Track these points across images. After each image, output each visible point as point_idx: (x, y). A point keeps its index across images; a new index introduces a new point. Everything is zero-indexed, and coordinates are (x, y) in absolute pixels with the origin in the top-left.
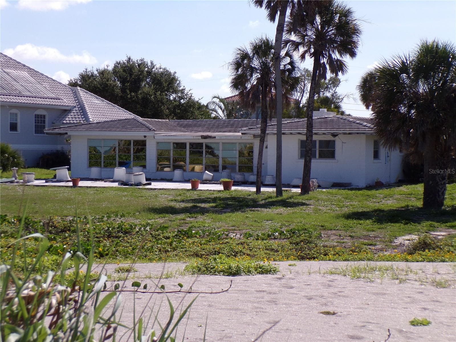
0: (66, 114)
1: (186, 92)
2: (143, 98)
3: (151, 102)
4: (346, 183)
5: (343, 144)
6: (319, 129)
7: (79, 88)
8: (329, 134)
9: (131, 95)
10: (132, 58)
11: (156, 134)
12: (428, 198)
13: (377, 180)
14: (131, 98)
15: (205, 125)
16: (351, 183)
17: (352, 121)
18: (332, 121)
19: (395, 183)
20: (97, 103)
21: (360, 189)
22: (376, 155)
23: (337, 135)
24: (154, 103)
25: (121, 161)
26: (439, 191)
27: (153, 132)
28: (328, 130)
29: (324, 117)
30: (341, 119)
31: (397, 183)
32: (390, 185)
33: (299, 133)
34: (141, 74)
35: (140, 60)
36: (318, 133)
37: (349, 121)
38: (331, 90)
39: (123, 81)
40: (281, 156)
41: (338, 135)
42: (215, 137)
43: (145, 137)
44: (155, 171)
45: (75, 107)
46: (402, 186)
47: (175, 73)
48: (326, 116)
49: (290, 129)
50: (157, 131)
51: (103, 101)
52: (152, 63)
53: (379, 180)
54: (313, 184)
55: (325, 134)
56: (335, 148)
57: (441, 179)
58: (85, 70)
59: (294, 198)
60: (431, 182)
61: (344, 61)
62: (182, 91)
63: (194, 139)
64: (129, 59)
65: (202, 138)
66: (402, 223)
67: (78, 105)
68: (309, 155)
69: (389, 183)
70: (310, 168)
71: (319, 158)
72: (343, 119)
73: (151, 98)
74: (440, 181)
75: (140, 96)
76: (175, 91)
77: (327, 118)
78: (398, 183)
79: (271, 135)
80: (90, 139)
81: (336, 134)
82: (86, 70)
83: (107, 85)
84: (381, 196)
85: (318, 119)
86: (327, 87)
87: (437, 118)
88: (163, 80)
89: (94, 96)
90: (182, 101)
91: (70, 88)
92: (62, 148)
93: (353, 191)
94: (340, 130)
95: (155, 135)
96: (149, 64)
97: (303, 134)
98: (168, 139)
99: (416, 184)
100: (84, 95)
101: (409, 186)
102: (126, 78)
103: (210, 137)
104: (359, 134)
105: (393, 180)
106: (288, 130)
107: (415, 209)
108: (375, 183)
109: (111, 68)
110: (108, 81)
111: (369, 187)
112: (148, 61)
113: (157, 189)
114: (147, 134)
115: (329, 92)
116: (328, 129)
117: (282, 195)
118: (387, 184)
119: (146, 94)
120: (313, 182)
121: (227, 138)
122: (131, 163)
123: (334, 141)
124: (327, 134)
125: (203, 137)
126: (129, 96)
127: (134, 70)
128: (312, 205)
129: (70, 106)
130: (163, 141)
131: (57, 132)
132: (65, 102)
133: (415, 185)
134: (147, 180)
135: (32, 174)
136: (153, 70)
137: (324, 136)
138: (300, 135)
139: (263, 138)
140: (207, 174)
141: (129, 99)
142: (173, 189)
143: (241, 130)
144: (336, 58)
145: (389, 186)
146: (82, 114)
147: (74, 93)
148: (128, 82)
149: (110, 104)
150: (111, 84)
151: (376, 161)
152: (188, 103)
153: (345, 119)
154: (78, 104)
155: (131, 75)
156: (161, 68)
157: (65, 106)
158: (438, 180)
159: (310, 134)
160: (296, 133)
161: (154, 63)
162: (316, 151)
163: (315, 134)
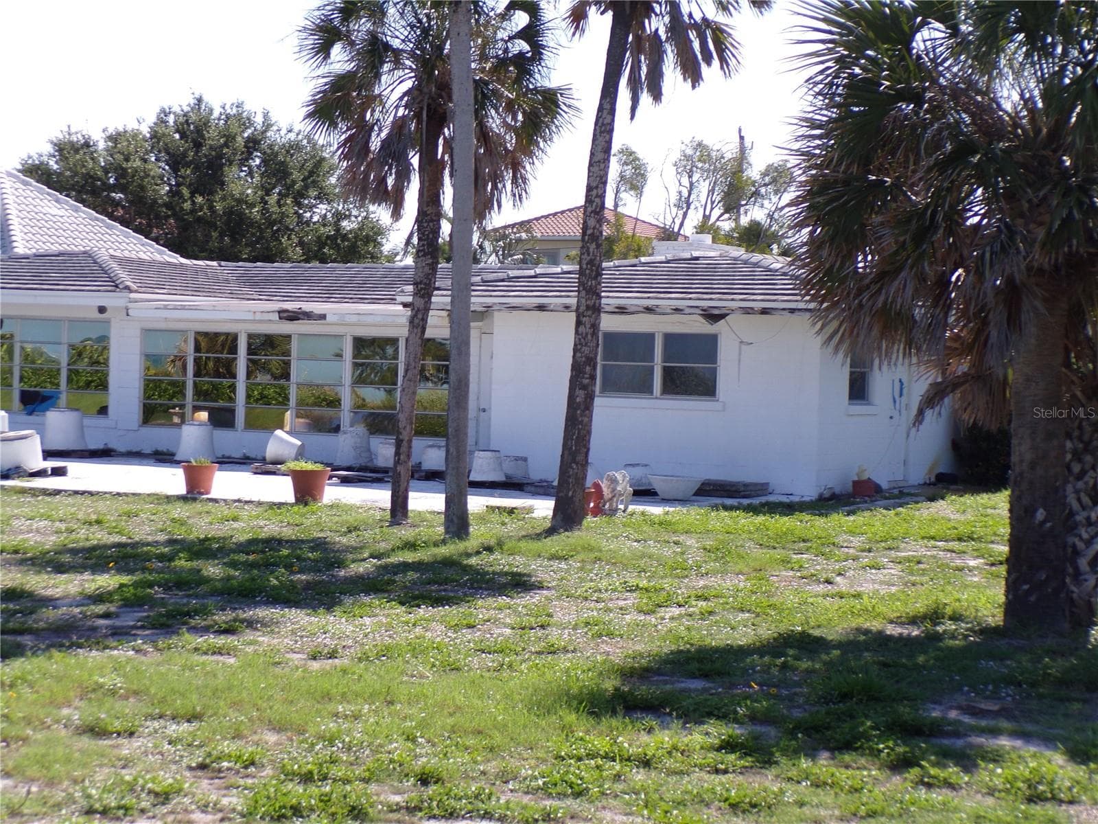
2: (229, 212)
3: (252, 223)
4: (746, 485)
5: (744, 347)
6: (662, 295)
8: (693, 311)
9: (194, 203)
10: (205, 98)
11: (136, 301)
12: (1026, 587)
13: (857, 475)
14: (193, 211)
15: (320, 281)
16: (767, 484)
17: (777, 271)
18: (713, 267)
19: (925, 484)
20: (54, 216)
21: (788, 508)
22: (858, 390)
23: (722, 316)
24: (259, 227)
25: (26, 388)
26: (1076, 553)
27: (125, 294)
28: (690, 299)
29: (687, 255)
30: (746, 262)
31: (930, 484)
32: (905, 491)
34: (226, 145)
35: (233, 104)
36: (657, 306)
37: (770, 270)
38: (766, 202)
39: (176, 162)
40: (467, 385)
41: (727, 315)
42: (323, 317)
43: (102, 310)
44: (135, 425)
46: (943, 498)
48: (696, 254)
49: (563, 294)
50: (136, 292)
52: (266, 115)
53: (865, 477)
54: (614, 490)
55: (682, 310)
56: (715, 362)
57: (1086, 500)
58: (67, 129)
59: (505, 548)
60: (1040, 514)
61: (727, 25)
63: (254, 321)
64: (200, 100)
65: (280, 318)
66: (876, 753)
68: (586, 381)
69: (901, 484)
70: (589, 432)
71: (662, 394)
72: (751, 263)
73: (251, 212)
74: (1084, 508)
75: (219, 207)
77: (697, 258)
78: (934, 484)
79: (501, 313)
81: (716, 312)
83: (124, 170)
84: (857, 541)
85: (668, 262)
86: (756, 194)
87: (1077, 215)
88: (294, 162)
89: (48, 194)
90: (344, 223)
93: (761, 519)
94: (733, 300)
95: (130, 305)
96: (259, 120)
98: (180, 320)
99: (993, 493)
100: (16, 189)
101: (969, 499)
102: (184, 155)
103: (308, 316)
104: (797, 313)
105: (918, 473)
106: (558, 294)
107: (966, 637)
108: (851, 484)
111: (827, 503)
113: (66, 491)
114: (112, 300)
115: (762, 206)
116: (690, 296)
117: (467, 534)
118: (894, 488)
119: (237, 201)
120: (613, 481)
121: (363, 318)
122: (58, 398)
123: (712, 340)
124: (688, 311)
125: (285, 315)
126: (187, 206)
127: (208, 132)
128: (548, 588)
130: (163, 326)
133: (991, 495)
134: (48, 454)
136: (268, 134)
137: (677, 317)
139: (420, 316)
140: (282, 440)
141: (188, 214)
142: (119, 494)
143: (402, 291)
144: (698, 16)
145: (899, 496)
148: (187, 165)
149: (97, 219)
150: (136, 170)
151: (858, 409)
152: (361, 229)
153: (756, 265)
155: (198, 145)
156: (291, 132)
158: (1075, 505)
159: (590, 303)
161: (274, 117)
162: (652, 374)
163: (649, 310)
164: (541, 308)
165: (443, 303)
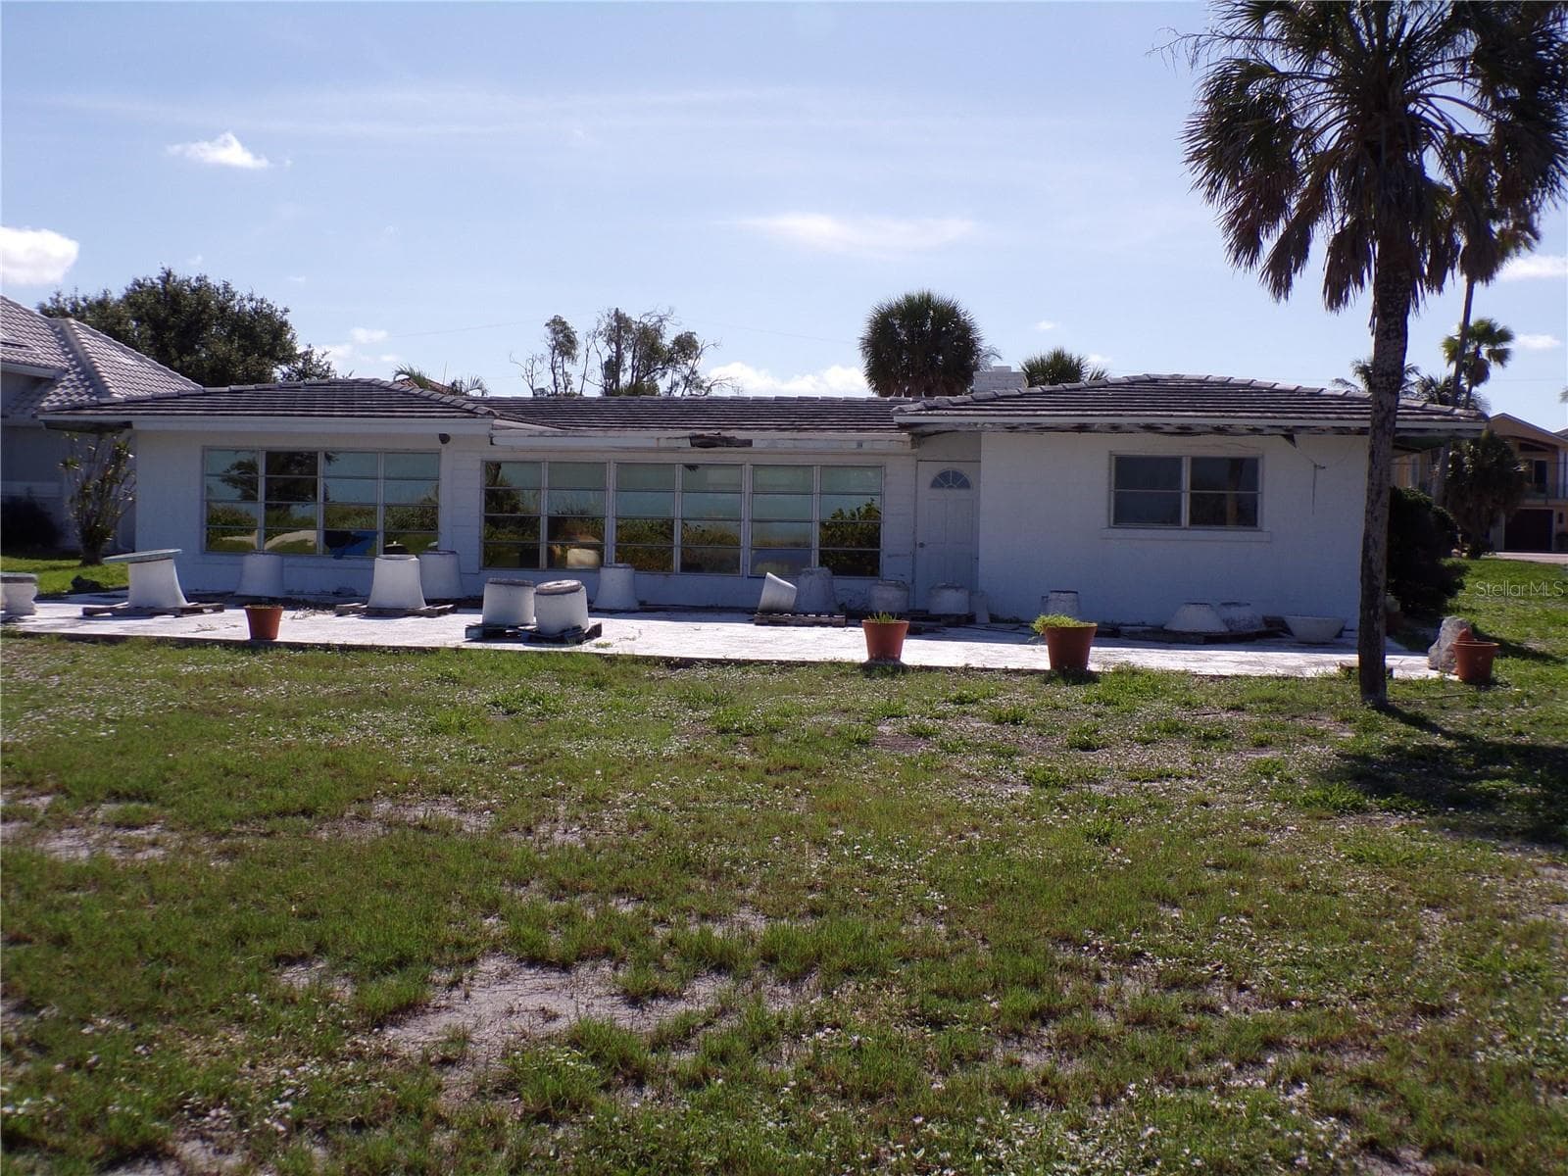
0: (38, 391)
1: (315, 358)
5: (1318, 471)
7: (72, 321)
8: (1274, 431)
10: (174, 272)
27: (488, 420)
28: (1270, 417)
33: (1149, 428)
34: (203, 311)
36: (1230, 426)
43: (444, 438)
44: (475, 568)
45: (67, 371)
47: (286, 311)
51: (141, 360)
52: (226, 286)
55: (1262, 430)
56: (1256, 489)
58: (55, 296)
62: (307, 357)
65: (693, 445)
67: (76, 367)
71: (1188, 524)
76: (289, 357)
80: (211, 449)
82: (58, 295)
89: (115, 345)
91: (46, 321)
92: (29, 490)
95: (494, 432)
96: (221, 289)
97: (1167, 429)
98: (533, 451)
100: (90, 340)
103: (729, 442)
109: (117, 294)
110: (119, 323)
112: (215, 280)
116: (1267, 414)
119: (221, 360)
124: (1266, 431)
125: (698, 441)
129: (53, 367)
130: (509, 456)
131: (91, 418)
132: (38, 355)
135: (30, 580)
136: (232, 303)
137: (1215, 440)
138: (1150, 436)
146: (91, 390)
147: (59, 333)
149: (160, 369)
154: (74, 363)
155: (177, 312)
156: (251, 300)
157: (39, 366)
160: (1138, 426)
161: (234, 287)
162: (1180, 500)
163: (1219, 430)
164: (1081, 428)
165: (954, 424)
